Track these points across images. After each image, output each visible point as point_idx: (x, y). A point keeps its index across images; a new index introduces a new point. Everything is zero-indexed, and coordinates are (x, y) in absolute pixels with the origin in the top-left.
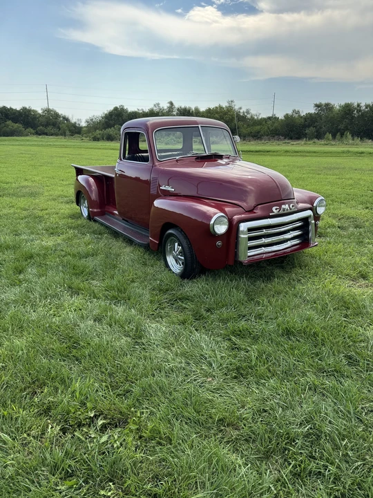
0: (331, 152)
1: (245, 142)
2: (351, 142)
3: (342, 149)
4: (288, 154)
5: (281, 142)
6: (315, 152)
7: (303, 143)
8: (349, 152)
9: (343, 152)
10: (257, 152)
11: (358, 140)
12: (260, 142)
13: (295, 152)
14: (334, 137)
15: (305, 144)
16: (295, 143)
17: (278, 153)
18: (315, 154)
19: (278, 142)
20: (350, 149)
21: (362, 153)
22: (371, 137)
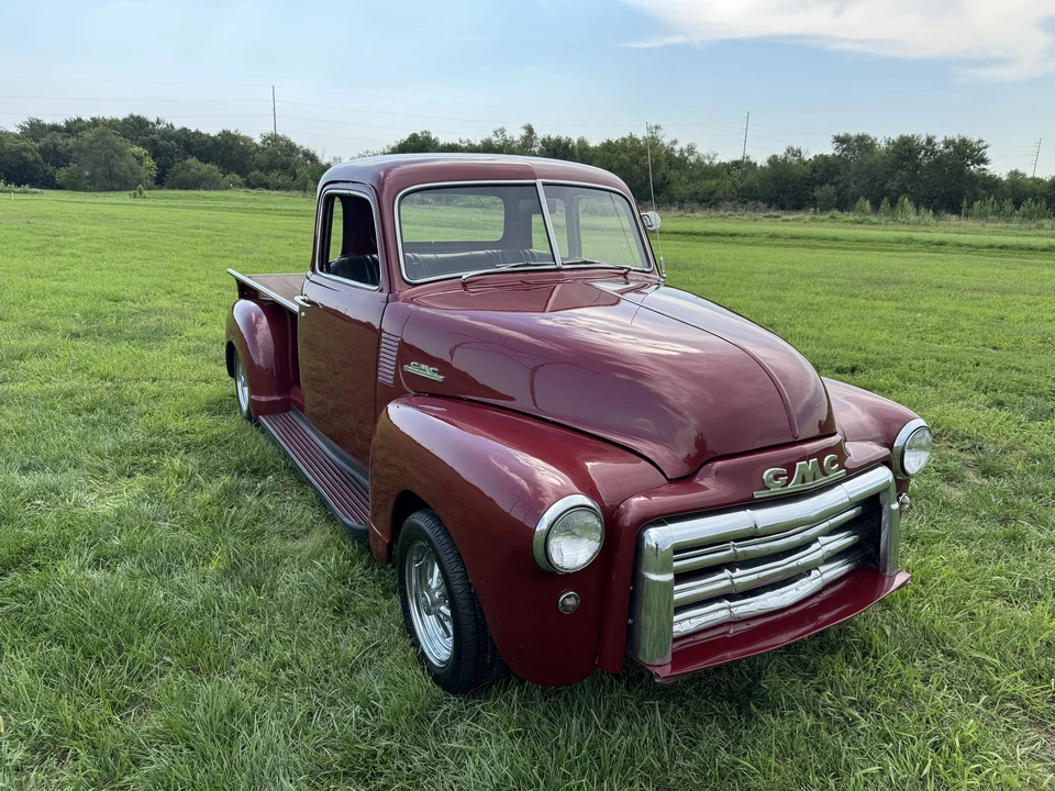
1: (682, 212)
2: (913, 217)
3: (895, 234)
4: (777, 241)
5: (760, 215)
6: (835, 239)
7: (808, 217)
8: (911, 241)
9: (899, 241)
10: (707, 234)
11: (928, 216)
12: (714, 214)
13: (793, 237)
14: (876, 206)
15: (813, 220)
16: (791, 217)
17: (754, 240)
18: (837, 244)
19: (754, 215)
20: (915, 235)
21: (941, 244)
22: (956, 210)
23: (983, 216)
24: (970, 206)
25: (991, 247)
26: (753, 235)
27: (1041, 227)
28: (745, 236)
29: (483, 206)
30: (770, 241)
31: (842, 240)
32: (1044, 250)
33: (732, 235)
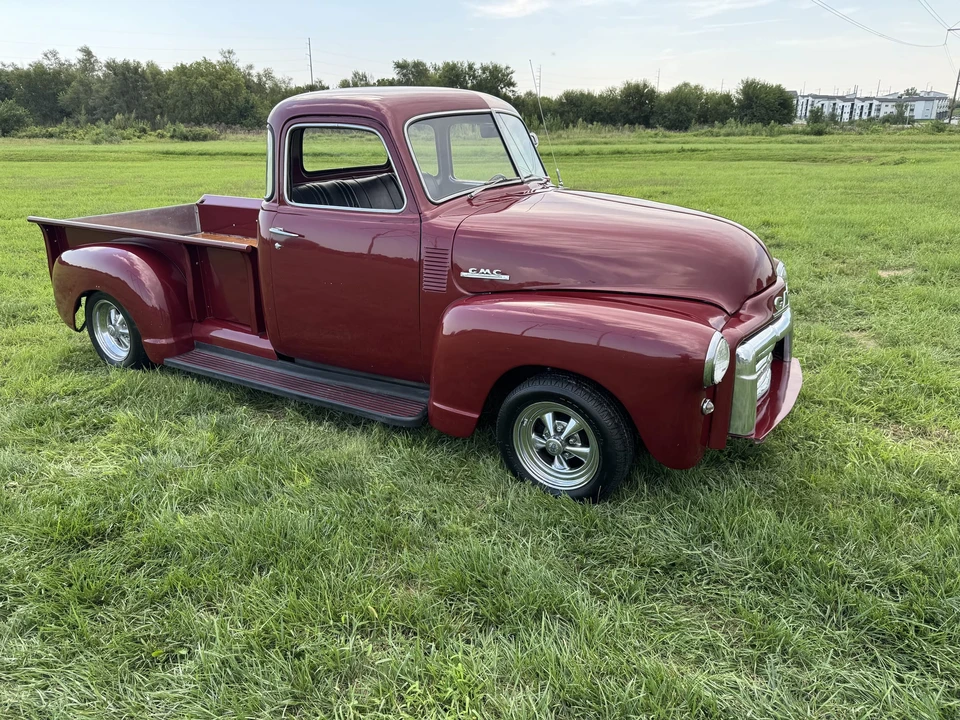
26: (357, 155)
27: (560, 137)
28: (350, 155)
29: (51, 136)
32: (576, 155)
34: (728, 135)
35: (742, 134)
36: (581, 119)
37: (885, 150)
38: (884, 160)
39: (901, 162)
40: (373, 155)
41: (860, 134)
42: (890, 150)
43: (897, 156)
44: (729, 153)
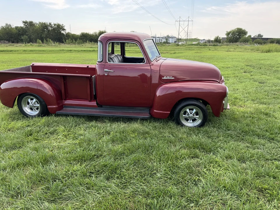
0: (54, 51)
2: (53, 44)
3: (59, 49)
4: (27, 52)
5: (7, 45)
6: (44, 51)
8: (63, 50)
9: (61, 50)
11: (57, 44)
14: (43, 42)
16: (17, 45)
17: (19, 52)
18: (44, 52)
19: (5, 45)
21: (71, 51)
22: (63, 42)
23: (69, 43)
24: (65, 41)
25: (82, 51)
26: (18, 51)
27: (83, 46)
28: (15, 51)
30: (24, 52)
31: (46, 51)
32: (93, 51)
33: (11, 51)
34: (130, 46)
35: (133, 46)
36: (88, 41)
37: (170, 50)
38: (171, 53)
39: (175, 53)
40: (24, 51)
41: (161, 46)
42: (171, 50)
43: (173, 52)
44: (134, 51)
